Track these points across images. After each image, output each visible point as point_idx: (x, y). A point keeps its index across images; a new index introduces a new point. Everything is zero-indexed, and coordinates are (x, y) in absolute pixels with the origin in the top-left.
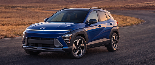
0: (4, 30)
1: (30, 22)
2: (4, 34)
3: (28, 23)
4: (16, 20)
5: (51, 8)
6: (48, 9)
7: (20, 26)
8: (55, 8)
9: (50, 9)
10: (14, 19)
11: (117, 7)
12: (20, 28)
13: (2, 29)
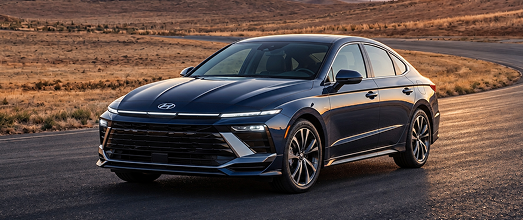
0: (42, 104)
1: (130, 78)
2: (42, 115)
3: (124, 79)
4: (82, 70)
5: (200, 30)
6: (191, 34)
7: (98, 91)
8: (215, 31)
9: (197, 33)
10: (76, 65)
11: (425, 25)
12: (96, 97)
13: (36, 102)
